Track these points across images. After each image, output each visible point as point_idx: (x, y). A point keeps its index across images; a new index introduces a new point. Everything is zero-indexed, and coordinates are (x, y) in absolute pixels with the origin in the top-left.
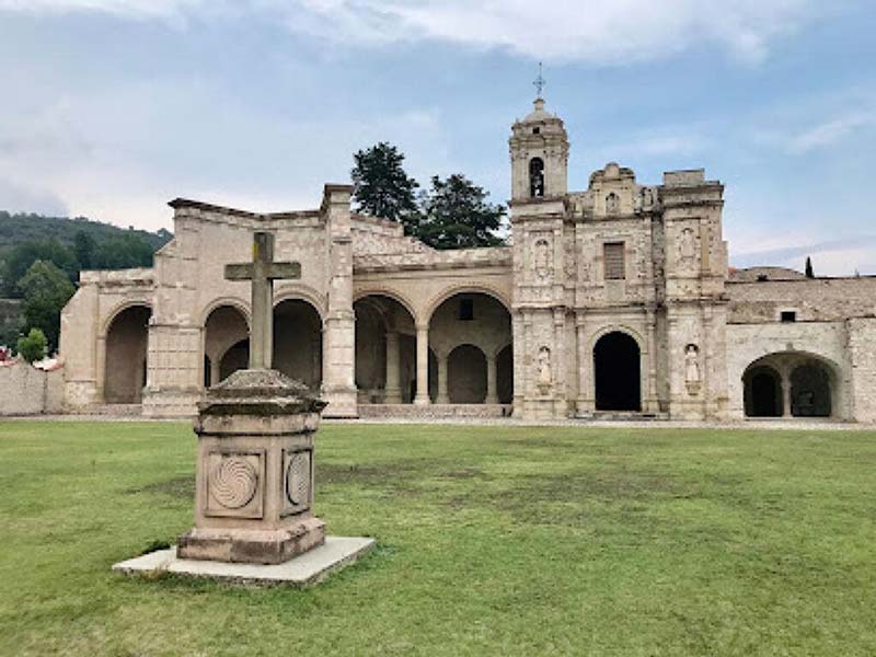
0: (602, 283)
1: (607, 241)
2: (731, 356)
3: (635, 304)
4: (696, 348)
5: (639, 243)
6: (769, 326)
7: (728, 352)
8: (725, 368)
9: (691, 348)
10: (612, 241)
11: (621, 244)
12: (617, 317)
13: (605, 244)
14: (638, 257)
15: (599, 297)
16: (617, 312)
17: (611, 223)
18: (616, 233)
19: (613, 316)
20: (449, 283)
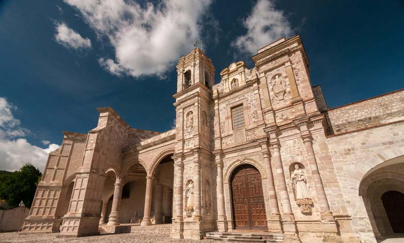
0: (231, 132)
1: (232, 105)
2: (340, 169)
3: (254, 141)
4: (301, 166)
5: (252, 101)
6: (375, 131)
7: (335, 165)
8: (336, 181)
9: (297, 166)
10: (235, 105)
11: (242, 105)
12: (243, 153)
13: (232, 108)
14: (253, 110)
15: (230, 142)
16: (242, 150)
17: (234, 95)
18: (237, 99)
19: (240, 153)
20: (161, 151)
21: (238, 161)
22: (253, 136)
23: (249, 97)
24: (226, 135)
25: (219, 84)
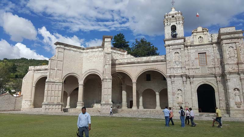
0: (199, 67)
4: (238, 90)
5: (211, 53)
9: (236, 89)
10: (201, 52)
11: (205, 53)
13: (199, 53)
14: (212, 58)
15: (198, 72)
16: (205, 77)
17: (200, 46)
18: (203, 50)
19: (204, 79)
20: (143, 68)
21: (202, 82)
22: (212, 71)
23: (209, 50)
24: (195, 68)
25: (190, 37)
